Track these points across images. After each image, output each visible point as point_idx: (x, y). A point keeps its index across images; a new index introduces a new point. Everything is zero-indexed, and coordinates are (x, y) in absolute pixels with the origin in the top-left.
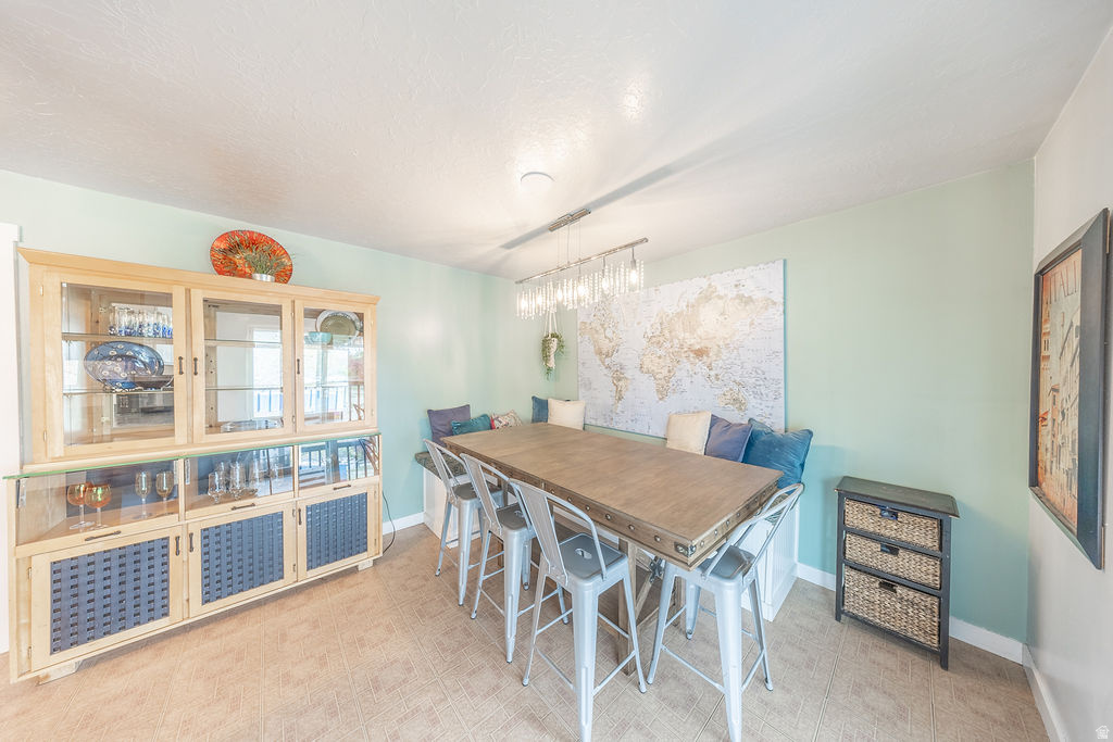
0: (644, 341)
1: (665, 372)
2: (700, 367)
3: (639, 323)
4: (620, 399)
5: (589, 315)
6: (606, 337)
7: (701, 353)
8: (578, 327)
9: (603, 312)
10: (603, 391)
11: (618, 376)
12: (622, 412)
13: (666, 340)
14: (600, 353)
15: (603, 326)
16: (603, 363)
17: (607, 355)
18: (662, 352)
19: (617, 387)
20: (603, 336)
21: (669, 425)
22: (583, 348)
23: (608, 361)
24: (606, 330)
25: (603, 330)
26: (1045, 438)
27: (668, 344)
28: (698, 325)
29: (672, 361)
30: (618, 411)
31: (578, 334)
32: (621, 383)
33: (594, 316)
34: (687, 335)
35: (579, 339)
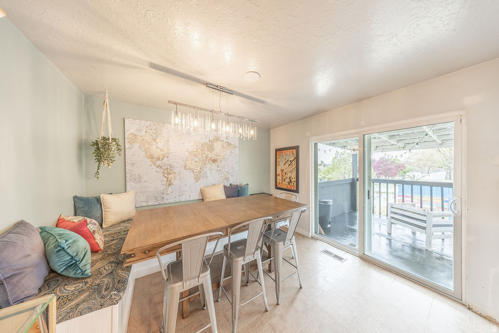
0: (187, 154)
1: (199, 169)
2: (214, 166)
4: (170, 185)
5: (139, 130)
6: (157, 147)
7: (214, 161)
8: (126, 136)
9: (154, 131)
10: (154, 182)
11: (168, 172)
12: (172, 192)
13: (199, 154)
14: (151, 157)
15: (155, 140)
16: (154, 164)
17: (158, 159)
18: (197, 159)
19: (167, 178)
20: (154, 147)
21: (202, 192)
22: (134, 152)
23: (159, 163)
24: (158, 143)
25: (154, 143)
26: (279, 178)
27: (200, 156)
28: (213, 150)
29: (202, 164)
30: (168, 192)
31: (126, 141)
32: (170, 176)
33: (146, 132)
34: (209, 153)
35: (127, 146)
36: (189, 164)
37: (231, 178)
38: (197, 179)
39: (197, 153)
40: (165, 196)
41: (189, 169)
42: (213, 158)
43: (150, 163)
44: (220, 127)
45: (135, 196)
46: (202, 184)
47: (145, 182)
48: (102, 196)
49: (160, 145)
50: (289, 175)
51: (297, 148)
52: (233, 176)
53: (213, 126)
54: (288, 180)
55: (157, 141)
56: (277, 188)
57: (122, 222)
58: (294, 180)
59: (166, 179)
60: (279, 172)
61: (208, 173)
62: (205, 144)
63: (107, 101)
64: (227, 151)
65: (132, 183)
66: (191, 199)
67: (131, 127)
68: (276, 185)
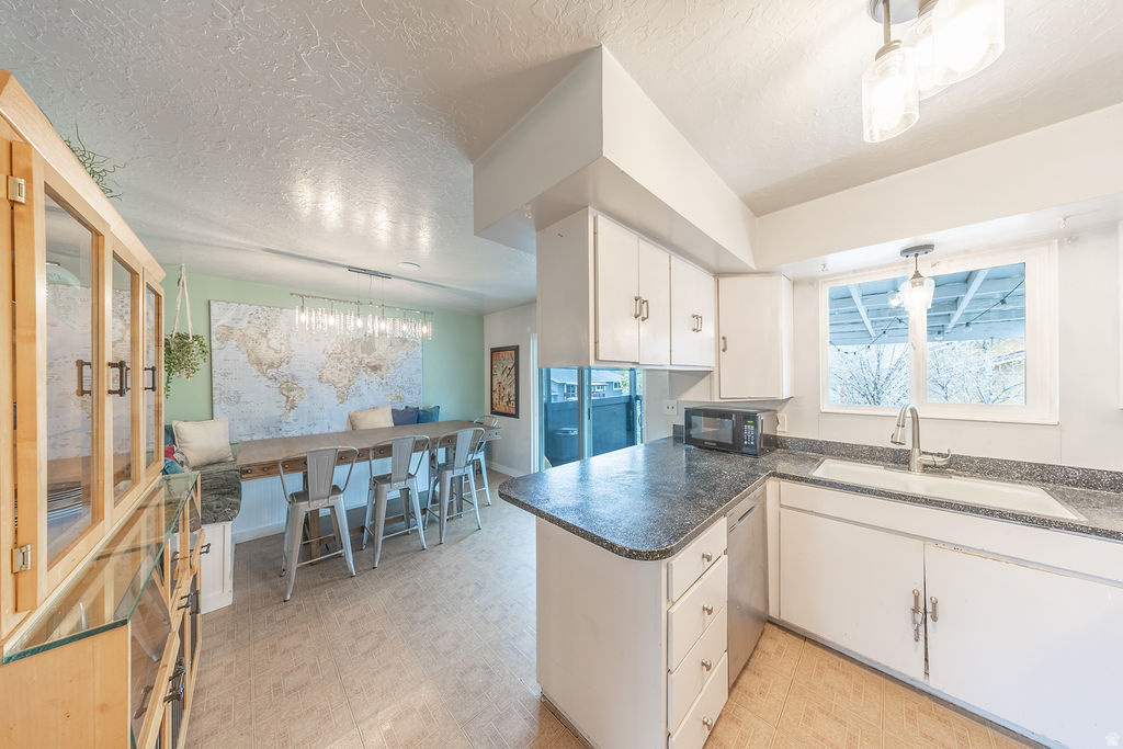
0: (324, 357)
1: (346, 381)
2: (375, 377)
3: (317, 341)
4: (292, 408)
5: (236, 320)
6: (269, 347)
7: (375, 368)
8: (213, 330)
9: (264, 321)
10: (263, 404)
11: (288, 388)
12: (295, 420)
13: (346, 357)
14: (259, 363)
15: (265, 335)
16: (264, 374)
17: (271, 366)
18: (342, 366)
19: (288, 397)
20: (264, 346)
21: (352, 421)
22: (226, 356)
23: (271, 372)
24: (270, 340)
25: (264, 340)
26: (496, 396)
27: (348, 361)
28: (374, 350)
29: (353, 373)
30: (290, 420)
31: (213, 337)
32: (293, 393)
33: (249, 322)
34: (365, 355)
35: (215, 345)
36: (327, 374)
37: (408, 396)
38: (342, 398)
39: (342, 356)
40: (283, 426)
41: (328, 381)
42: (373, 364)
43: (256, 373)
44: (370, 324)
45: (230, 425)
46: (351, 406)
47: (247, 403)
48: (174, 424)
49: (274, 344)
50: (508, 390)
51: (516, 349)
52: (410, 392)
53: (360, 323)
54: (506, 399)
55: (269, 336)
56: (494, 412)
57: (208, 465)
58: (513, 398)
59: (285, 398)
60: (495, 387)
61: (364, 389)
62: (359, 340)
63: (184, 278)
64: (400, 352)
65: (223, 405)
66: (331, 431)
67: (222, 316)
68: (492, 408)
